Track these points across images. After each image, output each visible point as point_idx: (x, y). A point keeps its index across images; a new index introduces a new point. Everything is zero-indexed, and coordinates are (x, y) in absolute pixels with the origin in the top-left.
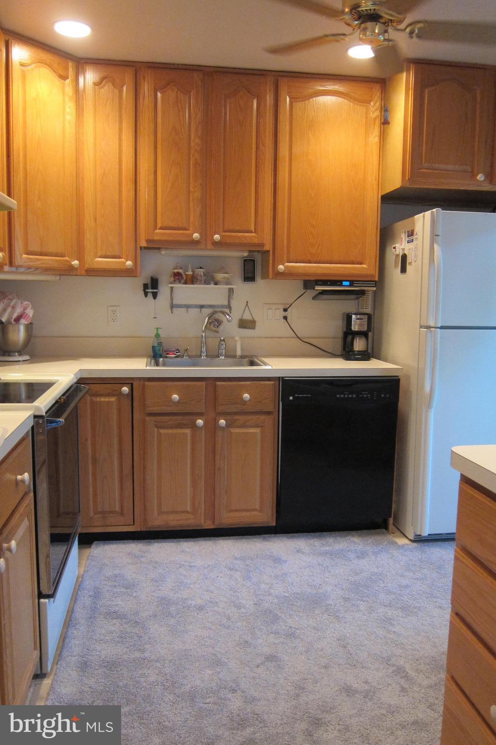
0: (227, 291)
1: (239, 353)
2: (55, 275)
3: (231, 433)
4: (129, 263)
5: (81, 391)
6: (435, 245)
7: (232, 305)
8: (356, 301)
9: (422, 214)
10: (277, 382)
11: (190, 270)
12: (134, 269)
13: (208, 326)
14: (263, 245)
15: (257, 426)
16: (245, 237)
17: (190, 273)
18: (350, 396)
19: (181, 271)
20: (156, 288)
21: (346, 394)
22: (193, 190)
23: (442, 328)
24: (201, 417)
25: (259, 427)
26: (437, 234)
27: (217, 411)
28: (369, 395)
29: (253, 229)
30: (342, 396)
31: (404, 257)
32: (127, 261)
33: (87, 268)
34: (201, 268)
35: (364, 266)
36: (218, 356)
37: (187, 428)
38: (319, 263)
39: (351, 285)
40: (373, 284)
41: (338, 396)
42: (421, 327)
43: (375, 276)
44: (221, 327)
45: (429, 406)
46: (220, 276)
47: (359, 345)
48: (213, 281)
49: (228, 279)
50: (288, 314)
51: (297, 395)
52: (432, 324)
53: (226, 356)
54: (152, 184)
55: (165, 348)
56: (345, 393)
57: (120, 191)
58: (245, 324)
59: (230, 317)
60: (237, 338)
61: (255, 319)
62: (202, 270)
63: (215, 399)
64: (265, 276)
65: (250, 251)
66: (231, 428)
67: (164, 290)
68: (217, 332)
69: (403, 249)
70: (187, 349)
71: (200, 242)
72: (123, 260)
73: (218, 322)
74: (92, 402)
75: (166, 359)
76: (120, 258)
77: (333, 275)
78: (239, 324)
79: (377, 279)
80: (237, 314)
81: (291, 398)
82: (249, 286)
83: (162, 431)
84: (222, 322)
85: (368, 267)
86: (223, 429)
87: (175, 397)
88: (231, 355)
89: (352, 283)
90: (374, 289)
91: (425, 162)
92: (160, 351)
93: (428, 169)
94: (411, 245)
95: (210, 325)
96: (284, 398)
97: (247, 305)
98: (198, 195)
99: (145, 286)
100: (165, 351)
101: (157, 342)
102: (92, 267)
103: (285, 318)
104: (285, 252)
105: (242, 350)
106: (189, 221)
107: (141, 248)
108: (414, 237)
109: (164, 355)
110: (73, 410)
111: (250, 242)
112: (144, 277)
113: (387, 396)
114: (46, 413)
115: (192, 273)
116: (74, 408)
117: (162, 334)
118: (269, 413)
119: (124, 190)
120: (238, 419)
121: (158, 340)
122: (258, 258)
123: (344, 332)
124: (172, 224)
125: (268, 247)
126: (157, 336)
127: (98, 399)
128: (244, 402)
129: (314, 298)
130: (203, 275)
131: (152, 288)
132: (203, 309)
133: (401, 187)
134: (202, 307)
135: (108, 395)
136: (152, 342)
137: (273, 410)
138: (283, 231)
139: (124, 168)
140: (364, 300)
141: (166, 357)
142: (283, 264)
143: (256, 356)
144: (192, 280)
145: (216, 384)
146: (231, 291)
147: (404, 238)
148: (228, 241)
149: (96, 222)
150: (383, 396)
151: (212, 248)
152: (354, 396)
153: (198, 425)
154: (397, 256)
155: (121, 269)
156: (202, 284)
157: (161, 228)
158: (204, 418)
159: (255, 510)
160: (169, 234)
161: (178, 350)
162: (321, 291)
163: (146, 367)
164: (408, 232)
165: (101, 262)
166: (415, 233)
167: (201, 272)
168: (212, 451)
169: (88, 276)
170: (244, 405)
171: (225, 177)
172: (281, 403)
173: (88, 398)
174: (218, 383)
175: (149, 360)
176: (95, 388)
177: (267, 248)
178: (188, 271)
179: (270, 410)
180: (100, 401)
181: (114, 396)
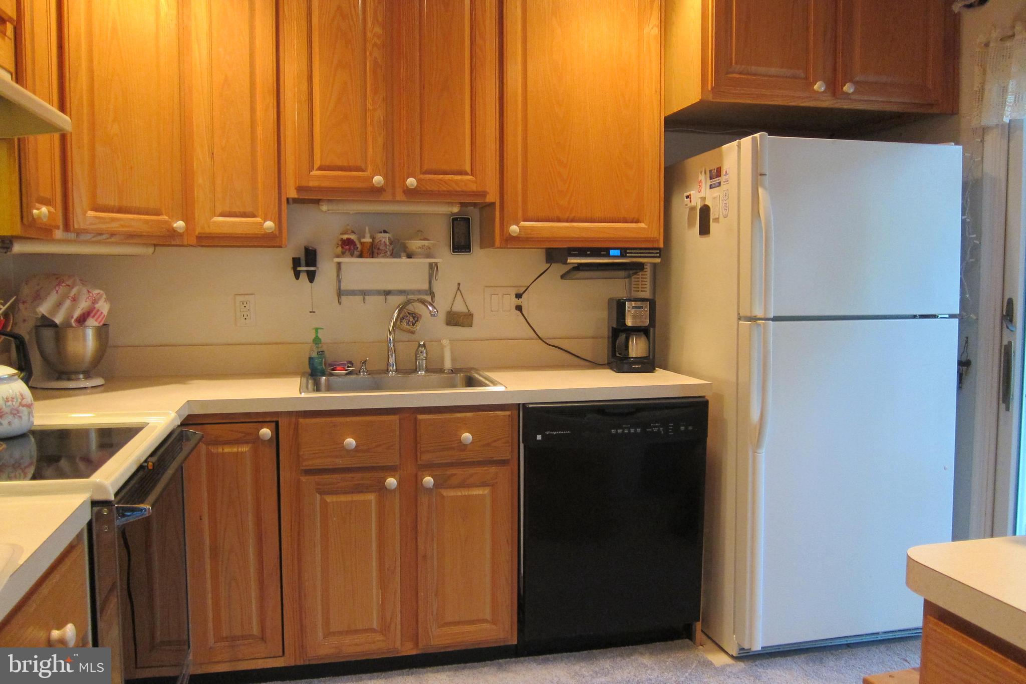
0: (427, 266)
1: (448, 365)
2: (146, 245)
3: (443, 497)
4: (269, 224)
5: (188, 440)
6: (760, 190)
7: (435, 290)
8: (627, 280)
9: (735, 143)
10: (516, 412)
11: (368, 235)
12: (277, 233)
13: (398, 323)
14: (484, 194)
15: (484, 485)
16: (456, 182)
17: (368, 240)
18: (632, 431)
19: (353, 237)
20: (314, 265)
21: (626, 428)
22: (371, 108)
23: (776, 319)
24: (393, 473)
25: (489, 486)
26: (763, 172)
27: (420, 462)
28: (661, 429)
29: (468, 169)
30: (620, 431)
31: (705, 211)
32: (265, 221)
33: (199, 233)
34: (385, 232)
35: (642, 225)
36: (415, 371)
37: (371, 492)
38: (572, 221)
39: (622, 256)
40: (657, 253)
41: (613, 431)
42: (740, 319)
43: (658, 241)
44: (418, 327)
45: (758, 444)
46: (415, 245)
47: (637, 348)
48: (405, 251)
49: (429, 248)
50: (522, 301)
51: (548, 433)
52: (759, 313)
53: (427, 370)
54: (304, 97)
55: (329, 361)
56: (624, 426)
57: (253, 110)
58: (456, 319)
59: (435, 308)
60: (445, 342)
61: (472, 310)
62: (387, 235)
63: (416, 442)
64: (487, 242)
65: (462, 205)
66: (441, 488)
67: (326, 268)
68: (413, 333)
69: (704, 199)
70: (366, 361)
71: (385, 190)
72: (259, 220)
73: (414, 318)
74: (210, 455)
75: (332, 378)
76: (254, 216)
77: (593, 240)
78: (447, 320)
79: (661, 245)
80: (443, 303)
81: (539, 437)
82: (461, 259)
83: (329, 499)
84: (421, 316)
85: (649, 227)
86: (429, 490)
87: (351, 442)
88: (435, 369)
89: (624, 252)
90: (658, 260)
91: (736, 63)
92: (321, 363)
93: (740, 73)
94: (716, 192)
95: (401, 322)
96: (528, 438)
97: (458, 289)
98: (379, 114)
99: (296, 262)
100: (330, 365)
101: (316, 351)
102: (207, 230)
103: (519, 308)
104: (520, 204)
105: (453, 360)
106: (366, 157)
107: (288, 199)
108: (723, 179)
109: (329, 370)
110: (174, 475)
111: (464, 189)
112: (293, 248)
113: (690, 428)
114: (116, 495)
115: (370, 240)
116: (177, 470)
117: (324, 337)
118: (503, 463)
119: (259, 107)
120: (455, 474)
121: (317, 348)
122: (475, 215)
123: (613, 328)
124: (339, 162)
125: (492, 196)
126: (317, 341)
127: (220, 450)
128: (463, 447)
129: (563, 277)
130: (388, 244)
131: (307, 265)
132: (389, 297)
133: (701, 101)
134: (387, 293)
135: (237, 442)
136: (307, 351)
137: (510, 457)
138: (514, 171)
139: (258, 71)
140: (639, 278)
141: (332, 375)
142: (517, 224)
143: (477, 370)
144: (372, 251)
145: (416, 419)
146: (433, 268)
147: (703, 182)
148: (429, 189)
149: (212, 158)
150: (682, 428)
151: (404, 198)
152: (639, 430)
153: (388, 487)
154: (693, 209)
155: (256, 234)
156: (388, 257)
157: (320, 169)
158: (397, 476)
159: (484, 621)
160: (335, 177)
161: (350, 362)
162: (576, 265)
163: (301, 393)
164: (710, 171)
165: (222, 223)
166: (723, 173)
167: (384, 238)
168: (412, 529)
169: (202, 246)
170: (464, 450)
171: (423, 87)
172: (522, 446)
173: (203, 447)
174: (420, 417)
175: (304, 380)
176: (215, 431)
177: (490, 199)
178: (364, 237)
179: (506, 458)
180: (223, 453)
181: (247, 443)
